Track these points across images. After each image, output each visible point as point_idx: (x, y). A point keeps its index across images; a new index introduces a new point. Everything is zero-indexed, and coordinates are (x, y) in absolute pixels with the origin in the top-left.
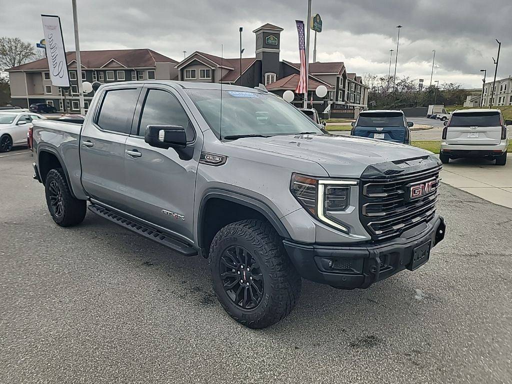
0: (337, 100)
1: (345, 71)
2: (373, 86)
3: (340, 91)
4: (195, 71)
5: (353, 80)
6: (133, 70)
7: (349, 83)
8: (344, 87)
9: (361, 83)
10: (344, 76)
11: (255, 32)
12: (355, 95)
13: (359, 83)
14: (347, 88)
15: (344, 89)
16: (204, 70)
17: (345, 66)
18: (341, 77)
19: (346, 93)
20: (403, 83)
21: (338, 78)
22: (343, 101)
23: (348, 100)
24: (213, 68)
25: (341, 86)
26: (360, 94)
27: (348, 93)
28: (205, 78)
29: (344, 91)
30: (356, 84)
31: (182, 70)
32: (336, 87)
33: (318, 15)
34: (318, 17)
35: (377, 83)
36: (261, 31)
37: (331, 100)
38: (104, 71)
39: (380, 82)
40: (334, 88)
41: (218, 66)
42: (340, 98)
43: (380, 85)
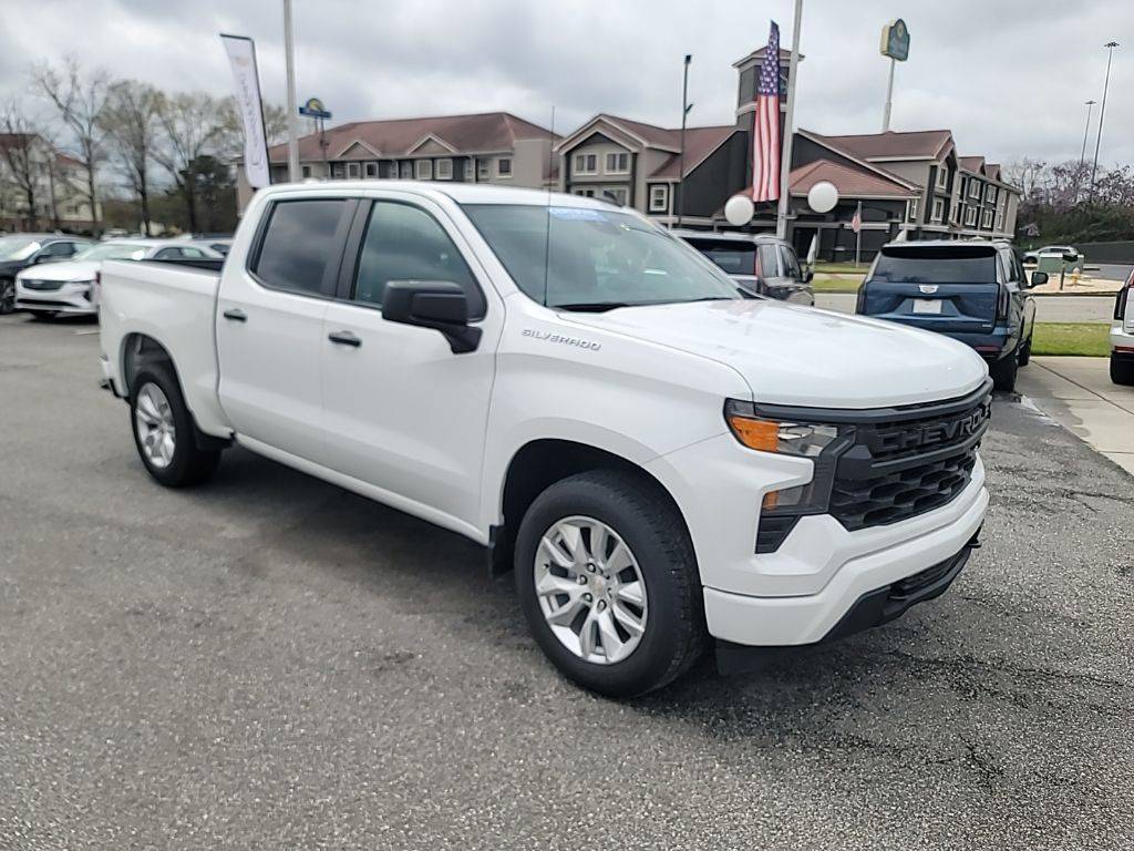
0: (927, 221)
1: (952, 152)
2: (1035, 186)
3: (935, 201)
4: (594, 156)
5: (977, 173)
6: (467, 158)
7: (964, 180)
8: (949, 189)
9: (998, 178)
10: (951, 162)
11: (740, 65)
12: (979, 208)
13: (994, 181)
14: (956, 191)
15: (948, 196)
16: (614, 156)
17: (955, 139)
18: (941, 165)
19: (955, 203)
20: (1112, 182)
21: (934, 168)
22: (945, 222)
23: (958, 221)
24: (634, 150)
25: (940, 187)
26: (995, 205)
27: (960, 205)
28: (617, 172)
29: (947, 201)
30: (983, 182)
31: (568, 155)
32: (926, 190)
33: (900, 21)
34: (901, 26)
35: (1046, 181)
36: (752, 64)
37: (912, 221)
38: (412, 161)
39: (1053, 177)
40: (919, 193)
41: (646, 144)
42: (937, 216)
43: (1053, 186)
